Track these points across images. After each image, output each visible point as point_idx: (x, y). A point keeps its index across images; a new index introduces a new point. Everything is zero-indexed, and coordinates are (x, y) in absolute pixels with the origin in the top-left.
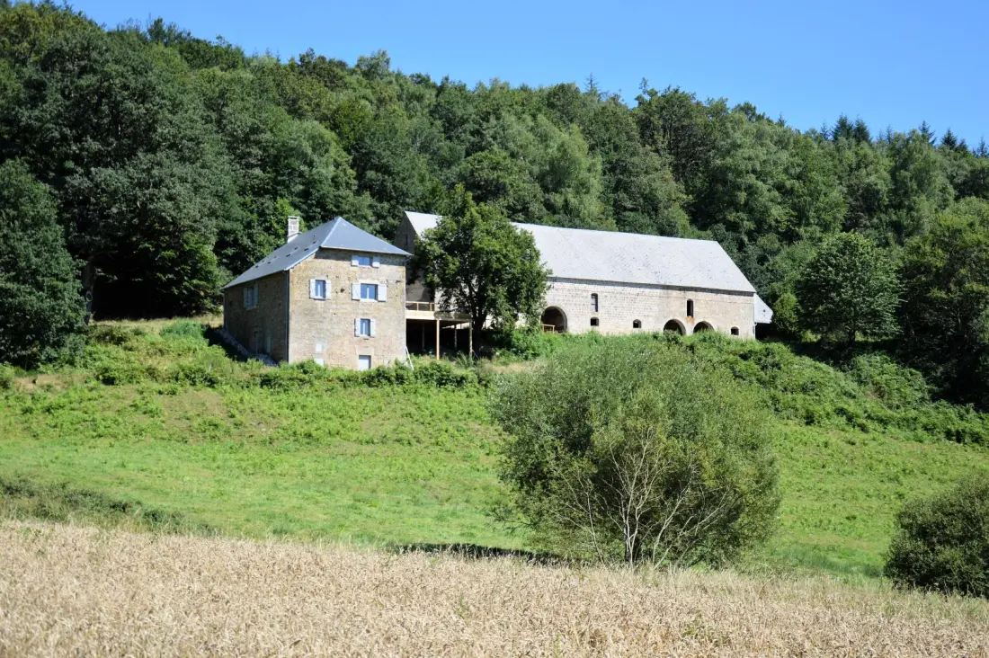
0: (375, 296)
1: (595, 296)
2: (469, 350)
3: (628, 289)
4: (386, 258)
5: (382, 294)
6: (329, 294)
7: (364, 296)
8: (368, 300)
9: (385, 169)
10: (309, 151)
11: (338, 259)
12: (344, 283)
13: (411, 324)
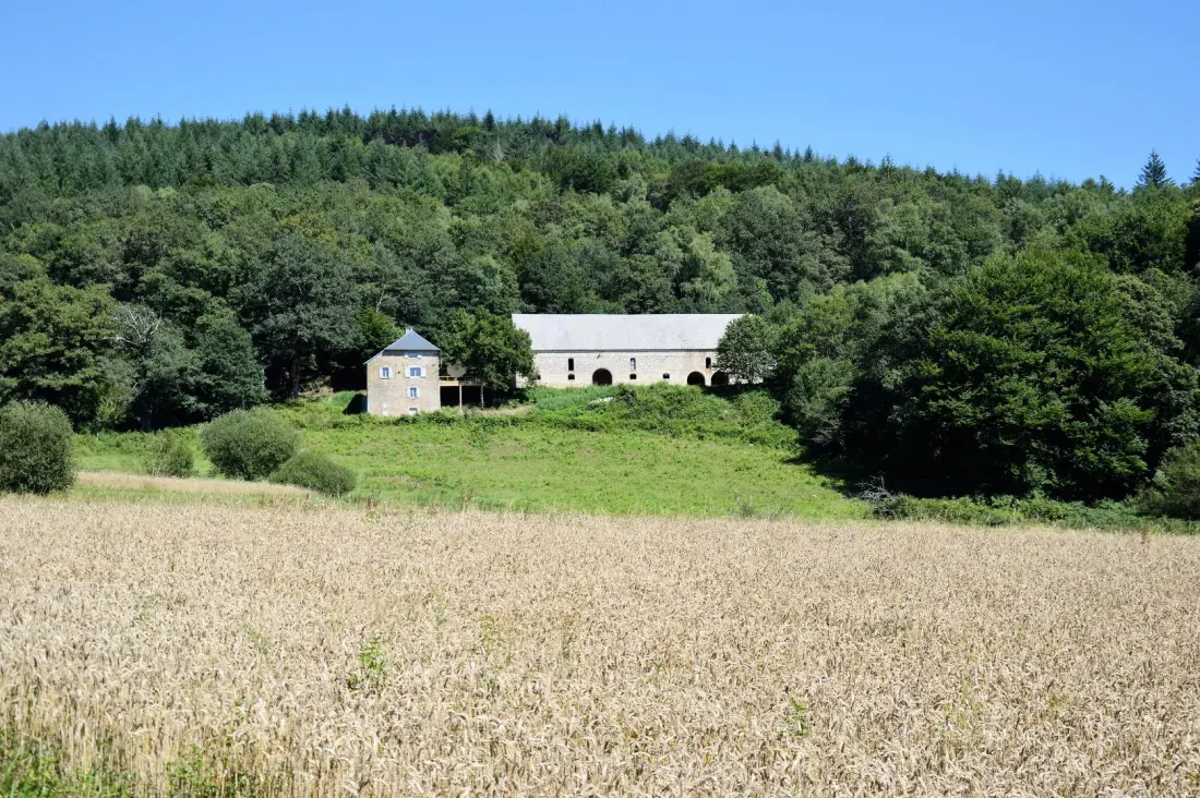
0: (419, 374)
1: (633, 359)
2: (480, 401)
3: (659, 354)
4: (425, 352)
5: (423, 373)
6: (390, 375)
7: (412, 374)
8: (415, 377)
9: (539, 282)
10: (482, 276)
11: (396, 355)
12: (400, 368)
13: (444, 390)
